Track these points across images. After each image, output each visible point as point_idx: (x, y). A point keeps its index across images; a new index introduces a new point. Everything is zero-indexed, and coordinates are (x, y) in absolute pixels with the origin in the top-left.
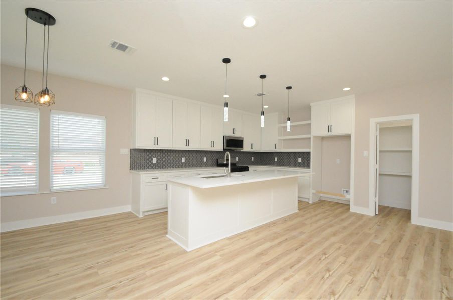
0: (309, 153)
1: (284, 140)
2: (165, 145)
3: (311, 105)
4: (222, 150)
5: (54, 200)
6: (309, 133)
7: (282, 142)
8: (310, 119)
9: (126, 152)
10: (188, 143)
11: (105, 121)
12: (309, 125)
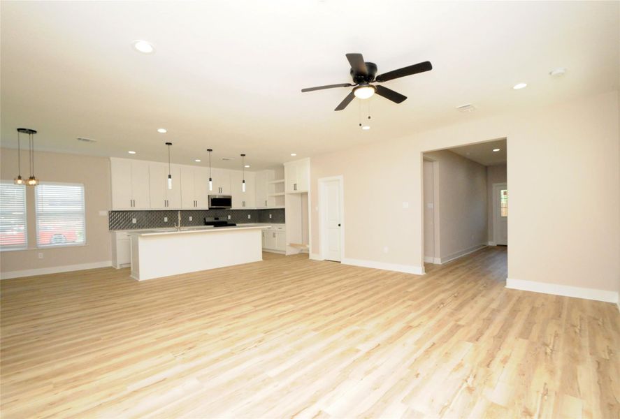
0: (283, 210)
1: (276, 196)
2: (142, 206)
3: (284, 164)
4: (208, 209)
5: (41, 255)
6: (284, 191)
7: (274, 198)
8: (283, 178)
9: (105, 214)
10: (166, 203)
11: (83, 187)
12: (283, 183)
